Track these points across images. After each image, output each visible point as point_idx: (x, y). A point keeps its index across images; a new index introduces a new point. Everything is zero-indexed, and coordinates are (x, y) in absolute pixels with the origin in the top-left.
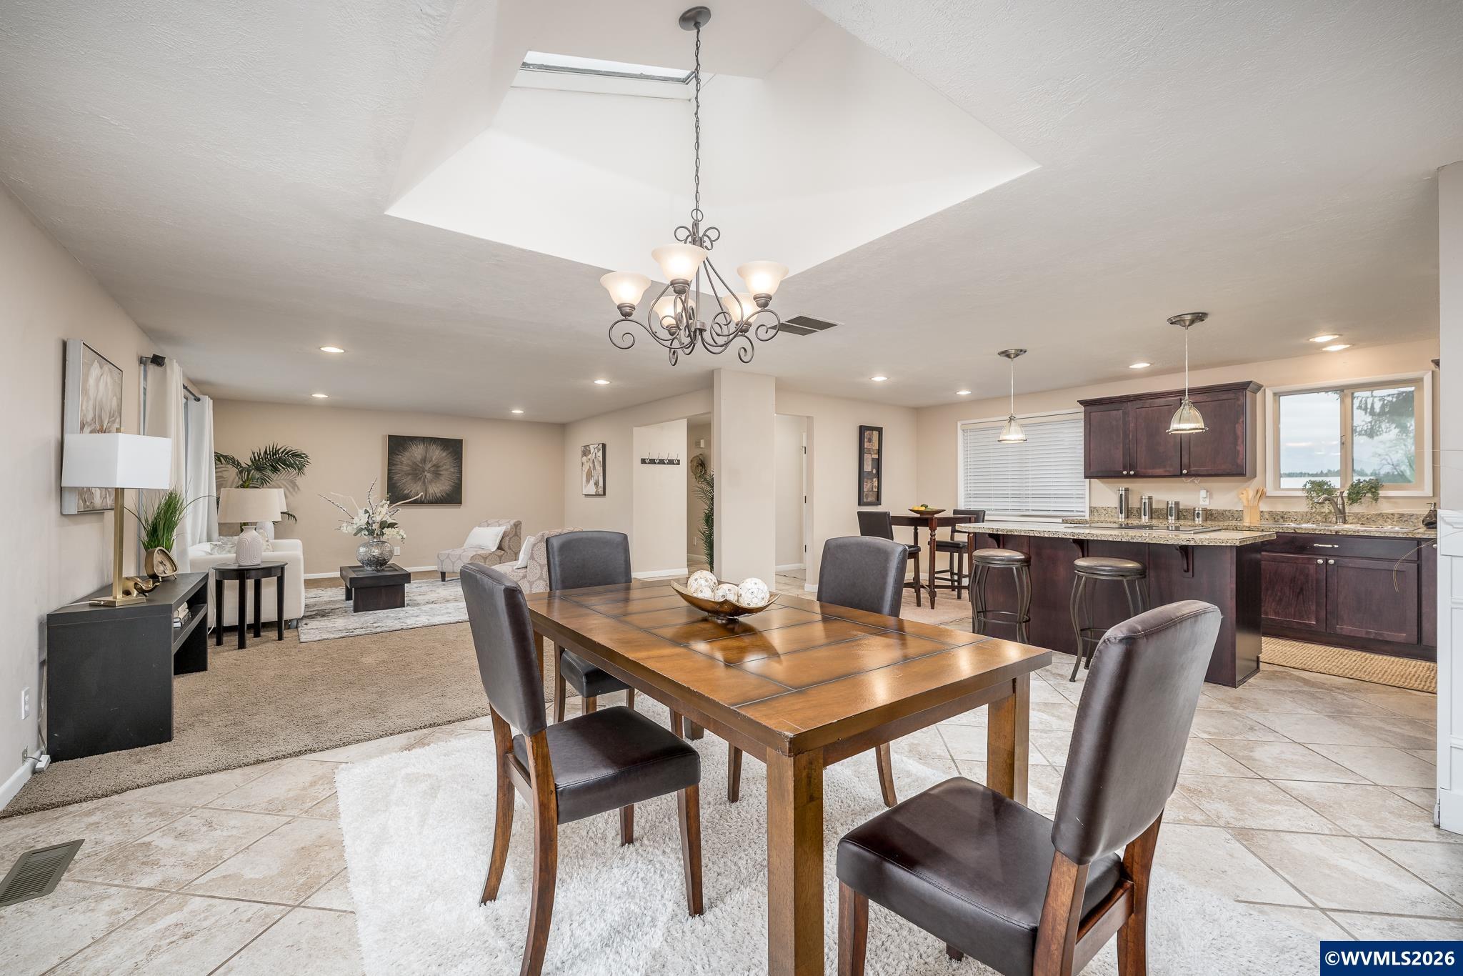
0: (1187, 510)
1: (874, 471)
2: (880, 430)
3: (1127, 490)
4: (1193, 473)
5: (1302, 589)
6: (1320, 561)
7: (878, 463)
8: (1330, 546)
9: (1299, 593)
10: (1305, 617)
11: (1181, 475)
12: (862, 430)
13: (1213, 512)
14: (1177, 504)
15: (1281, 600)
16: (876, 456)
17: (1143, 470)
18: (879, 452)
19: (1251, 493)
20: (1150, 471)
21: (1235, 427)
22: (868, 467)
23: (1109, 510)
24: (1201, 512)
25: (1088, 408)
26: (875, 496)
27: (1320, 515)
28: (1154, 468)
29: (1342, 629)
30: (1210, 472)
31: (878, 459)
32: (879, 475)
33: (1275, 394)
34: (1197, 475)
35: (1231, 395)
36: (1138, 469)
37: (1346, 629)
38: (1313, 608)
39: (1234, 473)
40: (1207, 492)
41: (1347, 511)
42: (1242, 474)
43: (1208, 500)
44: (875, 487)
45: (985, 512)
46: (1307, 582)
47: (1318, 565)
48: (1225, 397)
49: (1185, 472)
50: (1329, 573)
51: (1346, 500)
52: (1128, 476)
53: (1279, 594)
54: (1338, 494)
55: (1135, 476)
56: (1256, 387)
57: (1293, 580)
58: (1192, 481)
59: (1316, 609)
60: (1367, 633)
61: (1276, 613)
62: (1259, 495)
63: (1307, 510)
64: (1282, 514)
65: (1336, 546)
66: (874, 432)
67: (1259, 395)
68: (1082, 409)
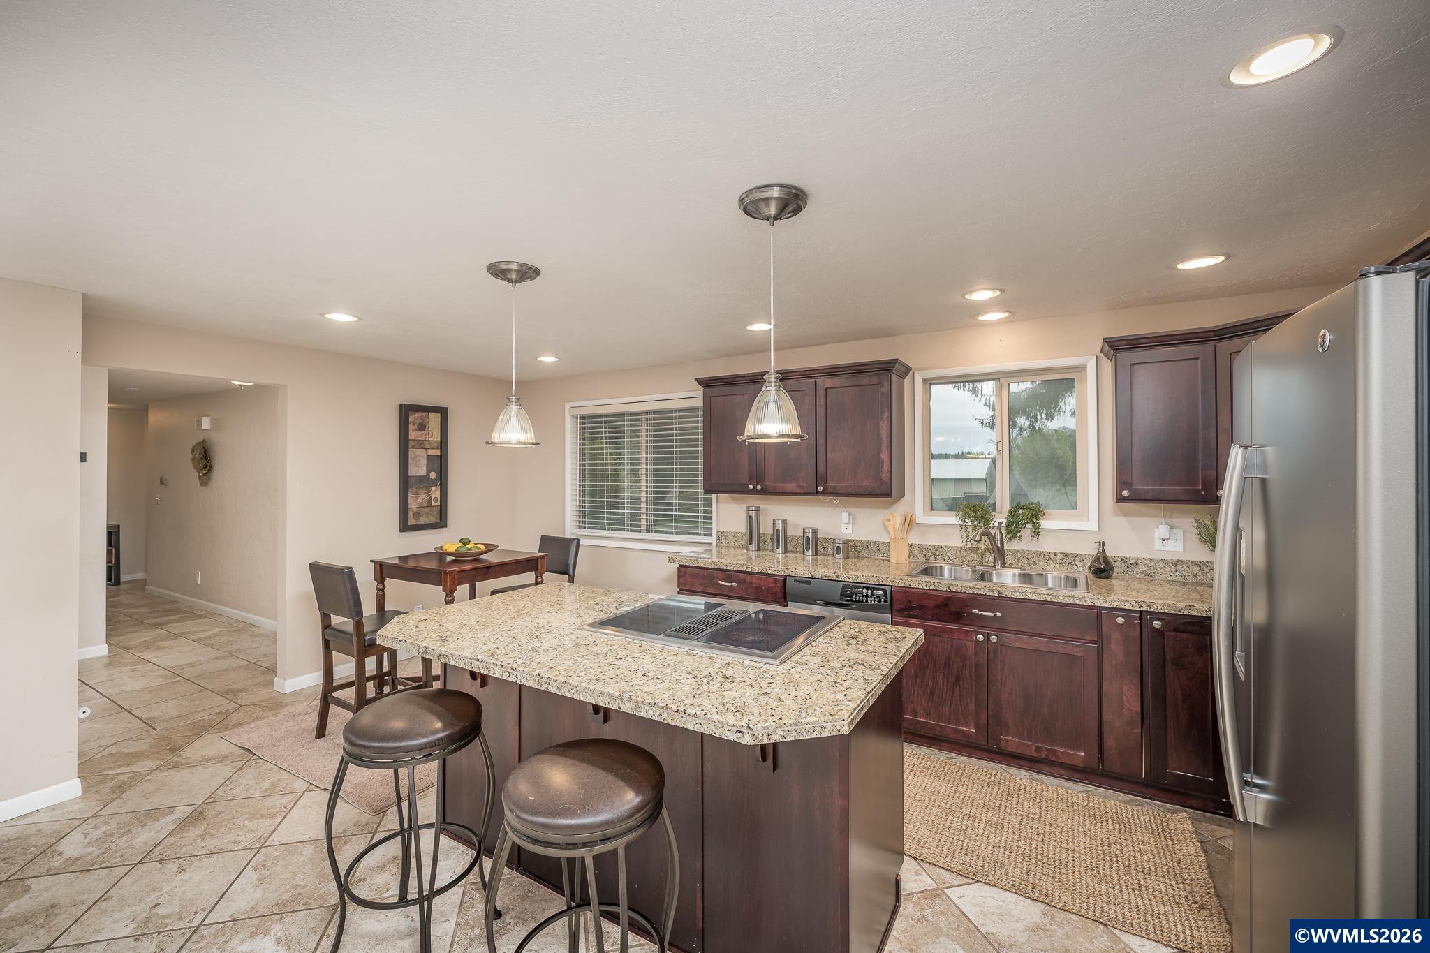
0: (827, 540)
1: (433, 475)
2: (443, 412)
3: (758, 510)
4: (830, 490)
5: (958, 678)
6: (980, 637)
7: (440, 464)
8: (992, 614)
9: (954, 684)
10: (962, 721)
11: (817, 493)
12: (406, 411)
13: (857, 544)
14: (815, 532)
15: (932, 693)
16: (438, 452)
17: (772, 484)
18: (443, 444)
19: (898, 520)
20: (780, 485)
21: (878, 426)
22: (418, 469)
23: (740, 536)
24: (841, 546)
25: (708, 390)
26: (436, 513)
27: (976, 553)
28: (785, 481)
29: (1007, 741)
30: (850, 490)
31: (441, 456)
32: (442, 481)
33: (925, 380)
34: (836, 493)
35: (874, 379)
36: (767, 483)
37: (1011, 741)
38: (972, 707)
39: (878, 492)
40: (850, 515)
41: (1006, 547)
42: (888, 495)
43: (850, 526)
44: (436, 500)
45: (579, 541)
46: (964, 666)
47: (977, 642)
48: (866, 381)
49: (820, 488)
50: (991, 656)
51: (1004, 534)
52: (754, 492)
53: (930, 684)
54: (996, 524)
55: (763, 492)
56: (903, 369)
57: (947, 663)
58: (831, 502)
59: (976, 709)
60: (1038, 749)
61: (928, 715)
62: (907, 524)
63: (962, 545)
64: (933, 550)
65: (999, 614)
66: (432, 415)
67: (907, 380)
68: (700, 391)
